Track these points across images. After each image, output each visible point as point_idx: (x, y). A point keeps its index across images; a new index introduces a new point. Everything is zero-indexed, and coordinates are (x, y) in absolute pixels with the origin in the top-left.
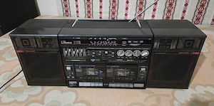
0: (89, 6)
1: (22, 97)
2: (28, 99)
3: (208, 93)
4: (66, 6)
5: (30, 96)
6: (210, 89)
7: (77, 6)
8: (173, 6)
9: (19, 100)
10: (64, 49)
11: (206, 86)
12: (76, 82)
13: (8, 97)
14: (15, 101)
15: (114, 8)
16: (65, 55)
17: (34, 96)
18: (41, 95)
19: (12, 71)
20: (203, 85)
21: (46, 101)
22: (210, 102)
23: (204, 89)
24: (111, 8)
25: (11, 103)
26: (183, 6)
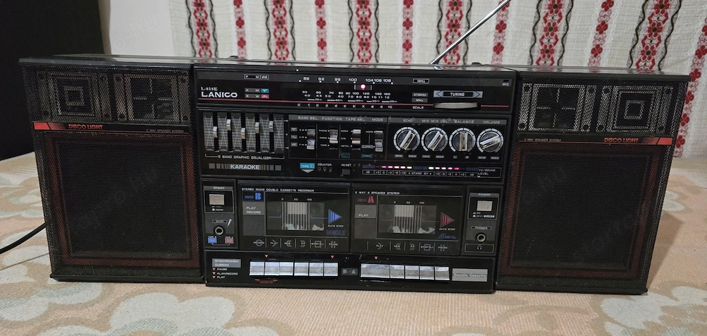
1: (33, 308)
2: (46, 315)
5: (53, 307)
8: (564, 11)
10: (208, 122)
12: (236, 263)
16: (209, 142)
18: (99, 308)
21: (117, 321)
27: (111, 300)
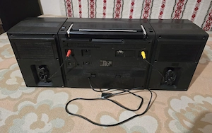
0: (92, 7)
1: (16, 95)
2: (21, 97)
3: (206, 104)
4: (69, 6)
5: (23, 94)
6: (209, 100)
7: (80, 6)
8: (182, 10)
9: (12, 97)
11: (205, 96)
13: (2, 93)
14: (9, 98)
15: (118, 9)
17: (27, 94)
18: (34, 94)
19: (9, 68)
20: (202, 95)
21: (39, 100)
22: (207, 112)
23: (203, 99)
24: (115, 9)
25: (5, 99)
26: (193, 10)
27: (37, 92)
